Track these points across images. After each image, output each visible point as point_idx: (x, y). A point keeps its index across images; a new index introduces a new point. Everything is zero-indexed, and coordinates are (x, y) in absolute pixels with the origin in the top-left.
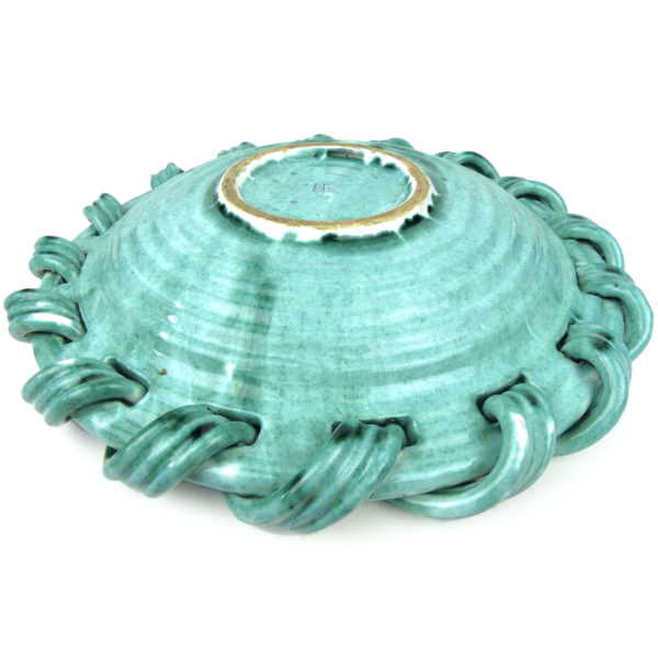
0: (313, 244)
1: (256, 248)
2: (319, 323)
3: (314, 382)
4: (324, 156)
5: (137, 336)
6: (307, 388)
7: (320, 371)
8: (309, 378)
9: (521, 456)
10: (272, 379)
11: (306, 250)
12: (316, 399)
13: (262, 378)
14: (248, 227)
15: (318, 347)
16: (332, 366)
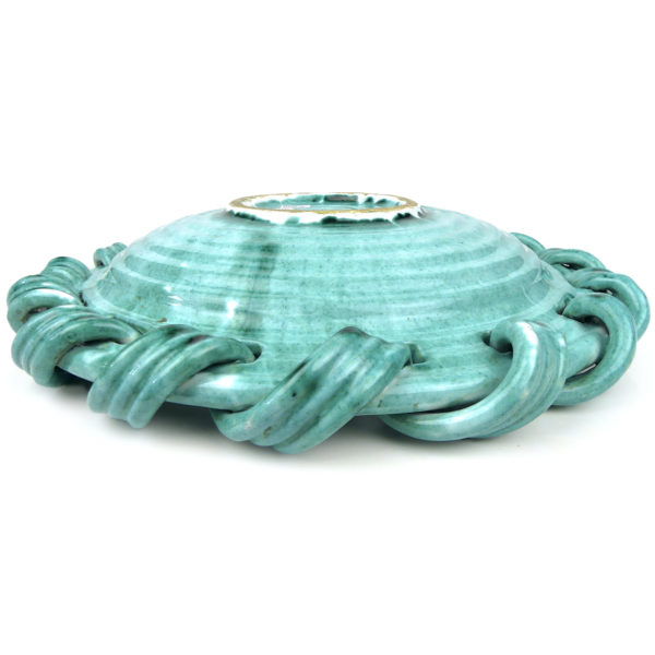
0: (315, 225)
1: (261, 229)
2: (321, 267)
3: (317, 313)
4: (322, 201)
5: (140, 298)
6: (309, 320)
7: (323, 303)
8: (311, 310)
9: (533, 364)
10: (274, 312)
11: (307, 228)
12: (318, 330)
13: (264, 312)
14: (253, 219)
15: (320, 283)
16: (335, 299)
